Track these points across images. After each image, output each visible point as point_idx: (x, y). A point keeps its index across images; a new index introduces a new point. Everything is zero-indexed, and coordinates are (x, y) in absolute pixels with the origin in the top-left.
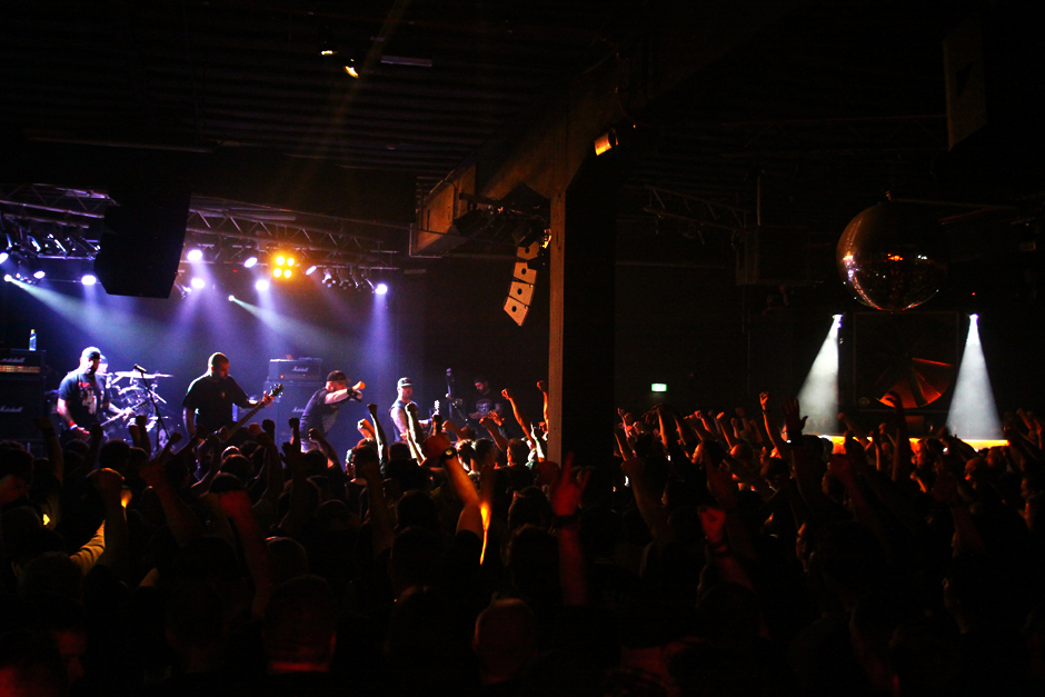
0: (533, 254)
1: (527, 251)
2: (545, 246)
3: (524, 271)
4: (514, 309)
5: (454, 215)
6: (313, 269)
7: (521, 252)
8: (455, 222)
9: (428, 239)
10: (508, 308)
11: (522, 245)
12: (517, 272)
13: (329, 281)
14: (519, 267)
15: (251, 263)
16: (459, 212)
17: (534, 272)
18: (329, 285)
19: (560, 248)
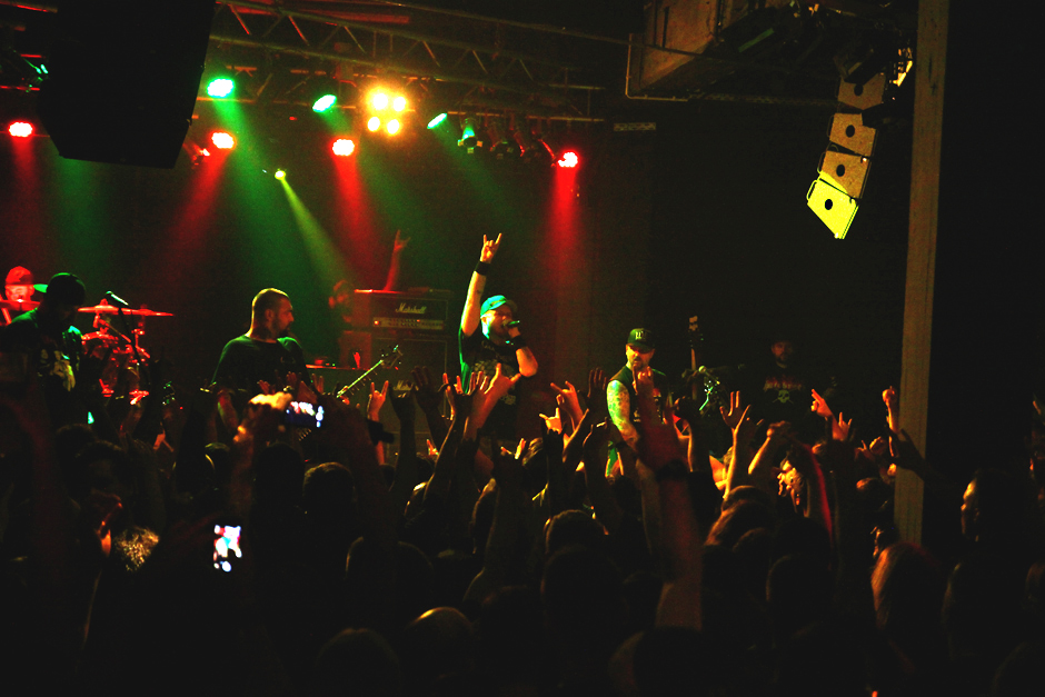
0: (872, 96)
1: (858, 91)
2: (899, 82)
3: (850, 131)
4: (829, 205)
5: (719, 17)
6: (442, 117)
7: (846, 93)
8: (718, 32)
9: (665, 64)
10: (815, 203)
11: (849, 80)
12: (837, 134)
13: (470, 141)
14: (840, 123)
15: (325, 104)
16: (728, 14)
17: (872, 132)
18: (471, 150)
19: (934, 87)
